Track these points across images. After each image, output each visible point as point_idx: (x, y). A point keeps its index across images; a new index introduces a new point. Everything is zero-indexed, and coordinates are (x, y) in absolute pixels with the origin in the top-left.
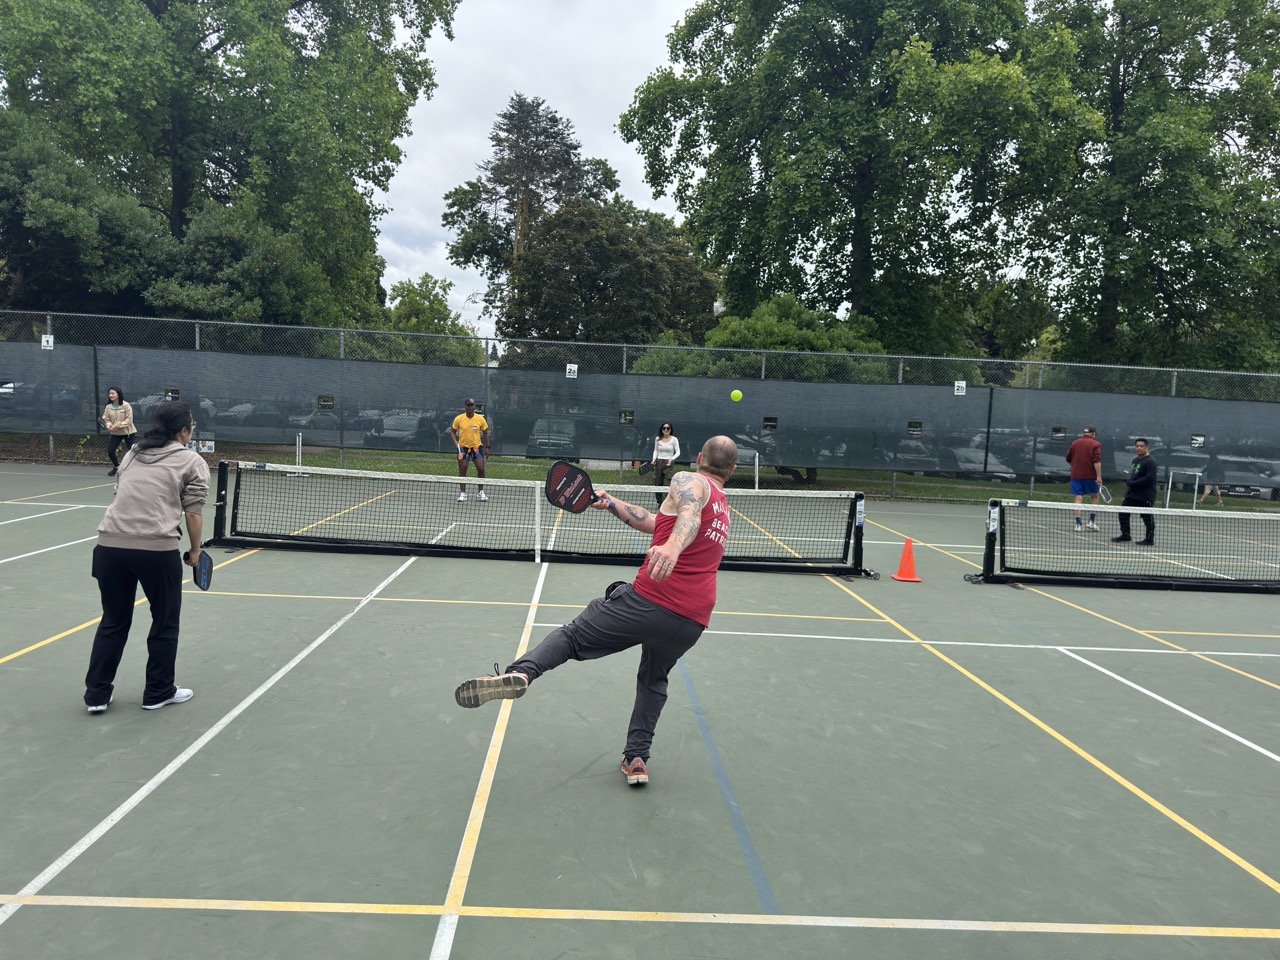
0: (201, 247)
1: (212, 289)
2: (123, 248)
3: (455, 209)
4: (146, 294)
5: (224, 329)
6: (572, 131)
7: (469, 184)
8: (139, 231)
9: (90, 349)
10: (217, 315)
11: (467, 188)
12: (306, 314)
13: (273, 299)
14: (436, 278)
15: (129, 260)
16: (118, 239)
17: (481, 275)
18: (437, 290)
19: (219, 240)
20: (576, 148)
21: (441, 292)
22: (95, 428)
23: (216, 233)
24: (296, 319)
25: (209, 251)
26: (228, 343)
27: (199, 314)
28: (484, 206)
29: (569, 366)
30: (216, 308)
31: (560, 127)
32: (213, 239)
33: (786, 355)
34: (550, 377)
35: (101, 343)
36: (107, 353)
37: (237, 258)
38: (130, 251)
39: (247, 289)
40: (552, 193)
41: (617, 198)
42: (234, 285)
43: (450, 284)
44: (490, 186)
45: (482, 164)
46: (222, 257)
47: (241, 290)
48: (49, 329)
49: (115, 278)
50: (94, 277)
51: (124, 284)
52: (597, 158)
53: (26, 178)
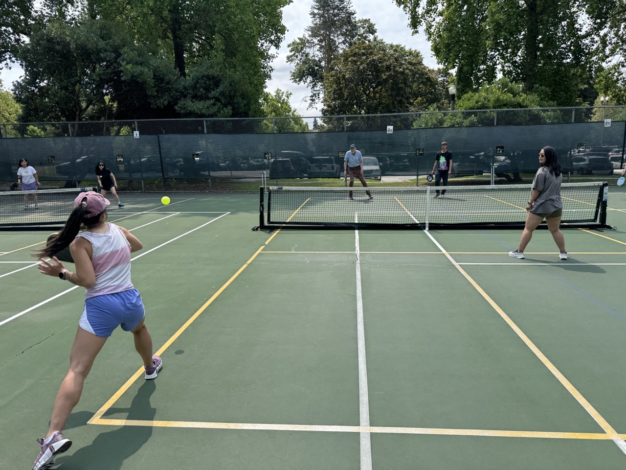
0: (199, 81)
1: (207, 103)
2: (164, 85)
3: (293, 53)
4: (176, 108)
6: (351, 5)
7: (300, 39)
8: (170, 76)
9: (155, 137)
10: (211, 116)
11: (298, 41)
13: (236, 106)
14: (282, 91)
15: (167, 90)
16: (162, 80)
17: (307, 87)
18: (284, 97)
19: (207, 77)
20: (353, 14)
21: (286, 98)
22: (162, 175)
23: (206, 73)
24: (247, 115)
25: (203, 83)
26: (216, 129)
27: (203, 116)
28: (308, 50)
29: (388, 127)
30: (210, 112)
31: (345, 4)
32: (205, 76)
33: (507, 112)
34: (378, 134)
35: (160, 134)
36: (164, 137)
37: (217, 86)
38: (168, 86)
39: (223, 102)
40: (342, 39)
41: (375, 39)
42: (217, 100)
43: (291, 94)
44: (309, 39)
45: (306, 28)
46: (210, 86)
47: (220, 102)
48: (137, 129)
49: (162, 101)
50: (152, 101)
51: (166, 103)
52: (364, 19)
53: (119, 55)
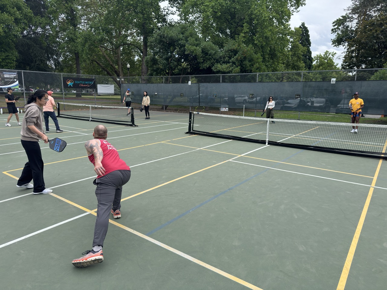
0: (226, 53)
1: (228, 65)
2: (208, 56)
3: (336, 26)
4: (213, 68)
5: (230, 76)
7: (342, 17)
8: (212, 51)
9: (198, 84)
10: (229, 72)
12: (253, 70)
13: (244, 66)
14: (330, 52)
15: (210, 59)
16: (206, 54)
18: (330, 56)
19: (231, 50)
21: (332, 57)
22: (199, 105)
23: (230, 48)
24: (251, 72)
25: (229, 54)
26: (233, 80)
27: (222, 73)
28: (347, 24)
29: (332, 79)
30: (228, 70)
32: (229, 50)
35: (200, 83)
37: (235, 55)
38: (209, 57)
39: (237, 64)
42: (234, 63)
43: (335, 53)
44: (350, 16)
46: (232, 55)
47: (235, 64)
48: (190, 80)
49: (205, 65)
51: (208, 66)
53: (187, 41)
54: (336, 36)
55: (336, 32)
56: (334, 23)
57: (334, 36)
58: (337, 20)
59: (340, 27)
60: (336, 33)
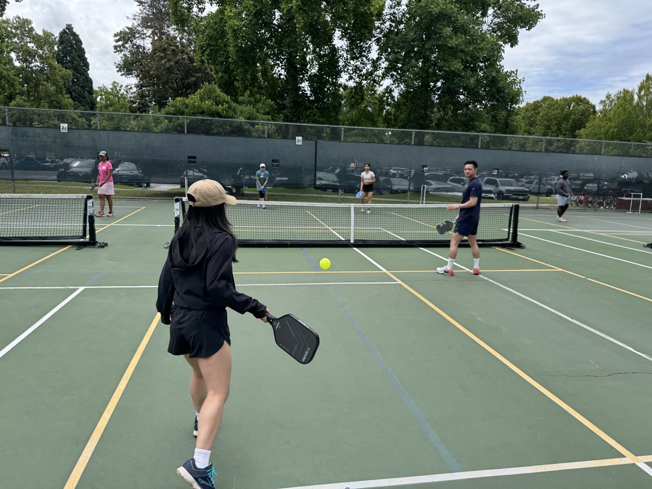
11: (127, 30)
28: (137, 41)
29: (61, 125)
33: (203, 120)
34: (52, 132)
44: (140, 29)
54: (122, 58)
55: (122, 51)
56: (115, 35)
57: (119, 58)
58: (121, 31)
59: (127, 46)
60: (122, 53)
